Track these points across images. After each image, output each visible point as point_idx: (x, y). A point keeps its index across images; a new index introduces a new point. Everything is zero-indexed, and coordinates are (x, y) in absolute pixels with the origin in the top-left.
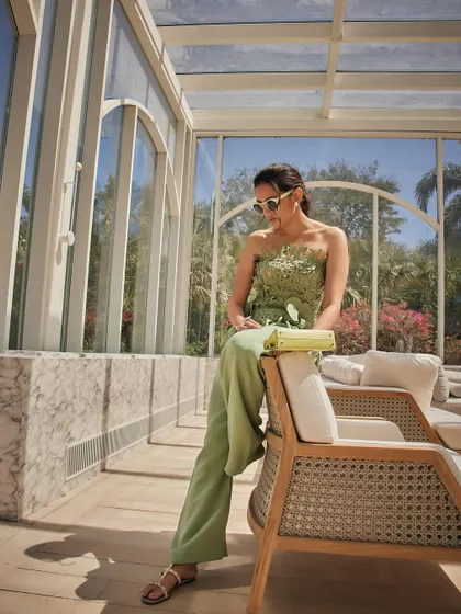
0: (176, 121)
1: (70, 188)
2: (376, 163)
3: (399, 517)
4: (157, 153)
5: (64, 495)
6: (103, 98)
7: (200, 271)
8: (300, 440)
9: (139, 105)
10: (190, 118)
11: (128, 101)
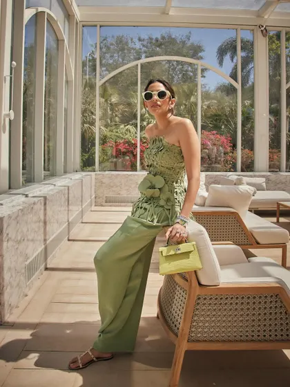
0: (69, 16)
1: (8, 79)
2: (190, 33)
3: (259, 326)
4: (58, 40)
5: (27, 296)
6: (25, 7)
7: (87, 114)
8: (200, 284)
9: (47, 11)
10: (78, 12)
11: (40, 9)
